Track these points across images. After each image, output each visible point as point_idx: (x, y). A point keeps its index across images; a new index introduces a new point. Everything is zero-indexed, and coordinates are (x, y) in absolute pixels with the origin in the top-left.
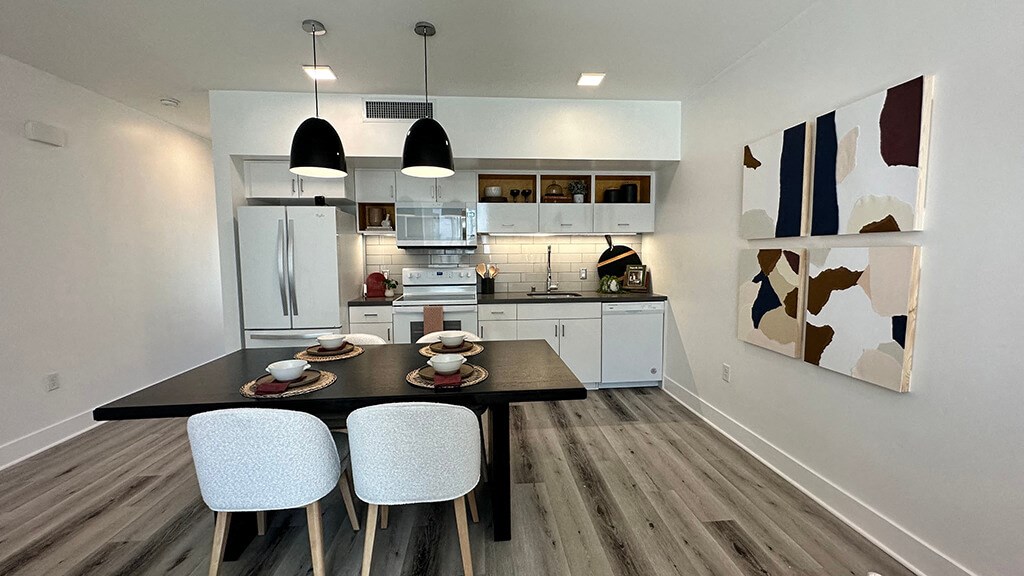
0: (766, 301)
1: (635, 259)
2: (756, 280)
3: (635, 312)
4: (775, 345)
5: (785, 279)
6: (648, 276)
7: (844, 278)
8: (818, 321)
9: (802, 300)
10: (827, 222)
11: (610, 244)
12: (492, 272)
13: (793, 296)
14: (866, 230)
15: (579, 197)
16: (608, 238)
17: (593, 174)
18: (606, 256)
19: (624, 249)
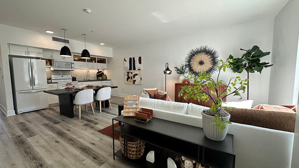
0: (128, 78)
1: (103, 74)
2: (127, 76)
3: (106, 82)
4: (130, 83)
5: (130, 75)
6: (106, 76)
7: (136, 75)
8: (134, 79)
9: (133, 77)
10: (134, 69)
11: (98, 70)
12: (75, 76)
13: (131, 77)
14: (138, 70)
15: (94, 61)
16: (98, 69)
17: (97, 57)
18: (98, 73)
19: (101, 72)
